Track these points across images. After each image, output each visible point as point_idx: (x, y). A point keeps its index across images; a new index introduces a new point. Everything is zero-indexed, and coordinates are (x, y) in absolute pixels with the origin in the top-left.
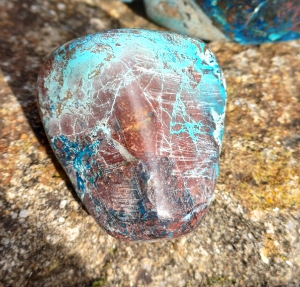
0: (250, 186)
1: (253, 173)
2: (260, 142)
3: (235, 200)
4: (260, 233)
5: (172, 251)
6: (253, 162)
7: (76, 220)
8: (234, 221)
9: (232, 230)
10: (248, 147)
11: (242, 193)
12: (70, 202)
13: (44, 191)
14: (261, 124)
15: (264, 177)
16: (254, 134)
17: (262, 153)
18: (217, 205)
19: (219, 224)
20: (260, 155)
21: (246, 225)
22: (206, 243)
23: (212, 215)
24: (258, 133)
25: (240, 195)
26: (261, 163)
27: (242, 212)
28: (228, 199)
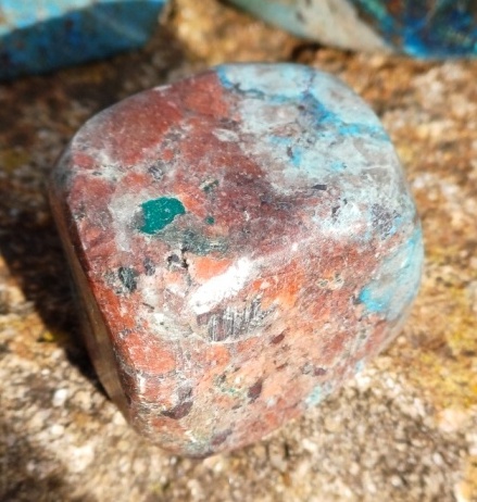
0: (439, 360)
1: (447, 333)
2: (464, 267)
3: (410, 388)
4: (457, 453)
5: (280, 488)
6: (448, 311)
7: (88, 430)
8: (406, 430)
9: (401, 447)
10: (439, 280)
11: (423, 374)
12: (75, 393)
13: (20, 371)
14: (467, 230)
15: (468, 340)
16: (452, 251)
17: (467, 291)
18: (372, 399)
19: (377, 435)
20: (462, 295)
21: (429, 439)
22: (348, 473)
23: (363, 419)
24: (461, 249)
25: (419, 378)
26: (463, 313)
27: (422, 413)
28: (394, 386)
